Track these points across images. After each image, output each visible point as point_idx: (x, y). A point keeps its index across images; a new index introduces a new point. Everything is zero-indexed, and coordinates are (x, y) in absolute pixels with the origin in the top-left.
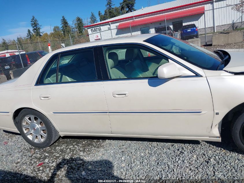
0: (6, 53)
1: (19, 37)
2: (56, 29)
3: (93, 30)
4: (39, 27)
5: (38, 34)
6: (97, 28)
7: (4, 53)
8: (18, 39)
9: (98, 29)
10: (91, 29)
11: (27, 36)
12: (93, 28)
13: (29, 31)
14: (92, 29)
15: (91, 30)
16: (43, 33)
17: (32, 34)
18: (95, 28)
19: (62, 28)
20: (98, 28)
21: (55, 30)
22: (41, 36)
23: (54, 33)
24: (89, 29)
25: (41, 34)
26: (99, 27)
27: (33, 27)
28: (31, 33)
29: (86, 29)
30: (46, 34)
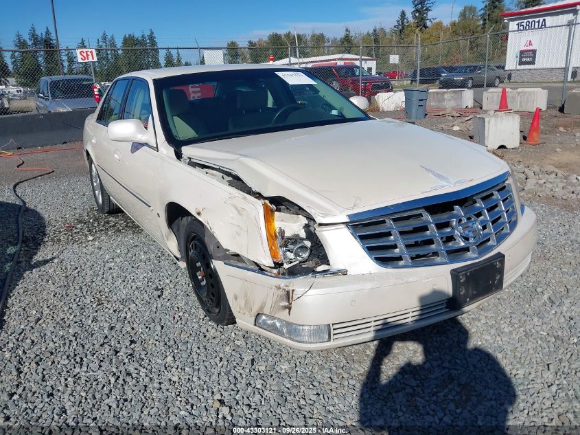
0: (339, 59)
1: (378, 27)
2: (467, 13)
3: (524, 24)
4: (428, 5)
5: (421, 23)
6: (537, 20)
7: (335, 60)
8: (375, 31)
9: (537, 24)
10: (517, 22)
11: (395, 27)
12: (525, 21)
13: (403, 14)
14: (520, 21)
15: (518, 24)
16: (434, 21)
17: (408, 22)
18: (531, 20)
19: (483, 12)
20: (539, 22)
21: (463, 15)
22: (426, 27)
23: (458, 23)
24: (513, 20)
25: (428, 24)
26: (541, 19)
27: (416, 6)
28: (405, 21)
29: (506, 21)
30: (439, 25)
